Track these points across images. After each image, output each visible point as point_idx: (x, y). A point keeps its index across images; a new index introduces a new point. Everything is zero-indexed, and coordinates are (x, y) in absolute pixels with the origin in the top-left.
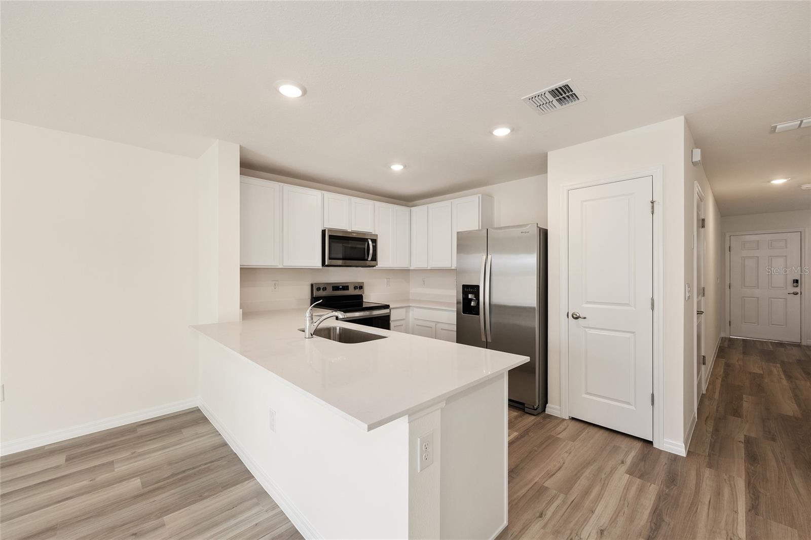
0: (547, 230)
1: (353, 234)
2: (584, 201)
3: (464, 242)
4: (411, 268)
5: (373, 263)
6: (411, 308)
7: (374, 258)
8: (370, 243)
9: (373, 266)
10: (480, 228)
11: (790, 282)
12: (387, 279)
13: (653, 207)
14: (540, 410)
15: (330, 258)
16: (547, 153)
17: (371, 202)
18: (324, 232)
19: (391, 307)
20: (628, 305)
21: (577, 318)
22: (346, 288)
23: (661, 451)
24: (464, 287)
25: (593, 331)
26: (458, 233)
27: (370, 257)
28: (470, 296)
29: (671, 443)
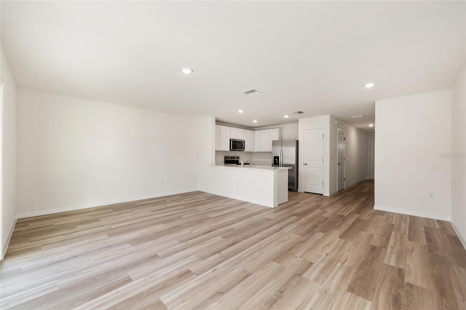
0: (298, 141)
1: (238, 140)
2: (308, 133)
3: (274, 144)
4: (254, 152)
5: (244, 149)
7: (244, 148)
8: (243, 143)
9: (243, 151)
10: (279, 139)
12: (246, 155)
13: (323, 136)
14: (296, 190)
15: (232, 148)
17: (243, 130)
18: (230, 140)
21: (306, 165)
22: (234, 158)
23: (324, 196)
24: (274, 157)
25: (310, 168)
26: (272, 141)
27: (243, 148)
28: (276, 160)
29: (327, 194)
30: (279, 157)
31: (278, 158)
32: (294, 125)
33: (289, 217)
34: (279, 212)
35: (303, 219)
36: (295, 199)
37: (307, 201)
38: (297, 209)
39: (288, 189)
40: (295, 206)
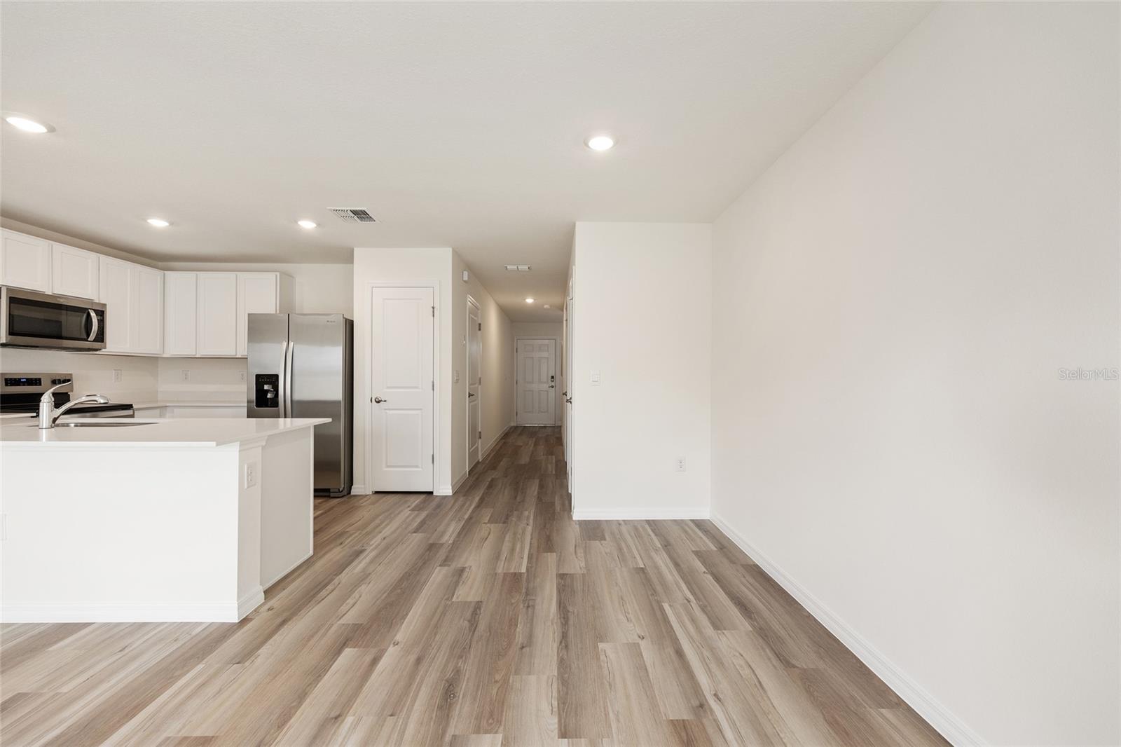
0: (353, 321)
1: (58, 299)
2: (386, 299)
3: (258, 327)
4: (165, 356)
5: (97, 345)
6: (168, 409)
7: (101, 337)
8: (93, 314)
9: (97, 350)
10: (278, 312)
11: (550, 378)
12: (115, 370)
13: (433, 312)
14: (345, 492)
15: (12, 333)
16: (353, 250)
17: (93, 255)
19: (135, 407)
20: (416, 388)
21: (378, 402)
23: (437, 496)
24: (258, 377)
25: (391, 412)
26: (249, 315)
27: (92, 336)
28: (266, 387)
29: (444, 488)
30: (277, 376)
31: (273, 380)
32: (336, 268)
33: (318, 673)
34: (264, 651)
35: (390, 656)
36: (341, 534)
37: (387, 531)
38: (356, 594)
39: (316, 490)
40: (344, 577)
